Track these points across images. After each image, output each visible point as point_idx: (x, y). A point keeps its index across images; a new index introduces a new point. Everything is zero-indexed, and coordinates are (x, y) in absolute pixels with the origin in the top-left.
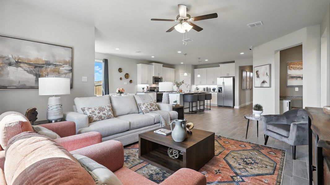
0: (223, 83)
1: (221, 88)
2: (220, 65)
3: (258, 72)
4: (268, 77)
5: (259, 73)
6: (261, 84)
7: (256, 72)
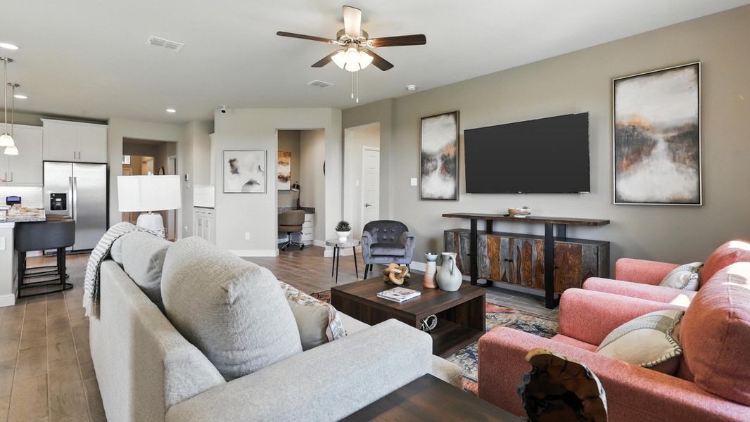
0: (73, 181)
1: (63, 196)
2: (42, 120)
3: (234, 163)
4: (261, 173)
5: (236, 164)
6: (243, 187)
7: (229, 160)
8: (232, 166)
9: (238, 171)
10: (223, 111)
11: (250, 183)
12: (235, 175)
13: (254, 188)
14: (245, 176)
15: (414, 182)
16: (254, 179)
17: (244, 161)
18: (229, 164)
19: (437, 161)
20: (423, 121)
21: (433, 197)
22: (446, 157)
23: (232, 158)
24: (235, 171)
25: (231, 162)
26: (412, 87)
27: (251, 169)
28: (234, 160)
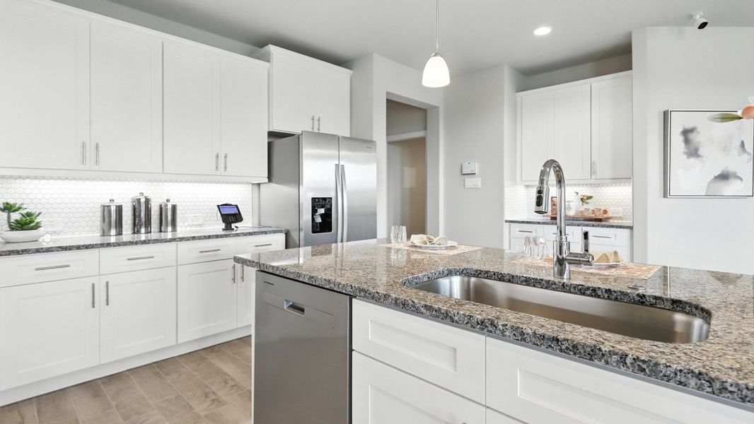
4: (745, 158)
5: (696, 139)
7: (680, 129)
8: (687, 141)
9: (700, 152)
10: (703, 26)
11: (724, 177)
12: (693, 160)
13: (732, 188)
14: (713, 162)
16: (731, 168)
17: (711, 131)
18: (681, 138)
23: (688, 126)
24: (693, 152)
25: (686, 133)
27: (725, 149)
28: (692, 130)
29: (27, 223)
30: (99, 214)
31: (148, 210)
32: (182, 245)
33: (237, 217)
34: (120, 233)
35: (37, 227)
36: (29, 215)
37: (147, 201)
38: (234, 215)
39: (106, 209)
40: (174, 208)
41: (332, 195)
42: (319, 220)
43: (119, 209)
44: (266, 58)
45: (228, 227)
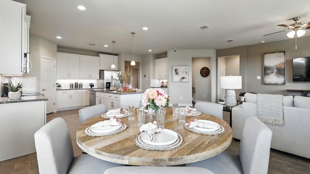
0: (112, 77)
2: (100, 54)
4: (187, 74)
5: (178, 71)
6: (180, 80)
7: (174, 69)
8: (176, 71)
9: (178, 73)
10: (175, 51)
11: (183, 78)
12: (177, 75)
13: (184, 80)
14: (181, 75)
15: (259, 78)
16: (184, 77)
17: (181, 69)
18: (175, 71)
19: (273, 70)
20: (265, 55)
21: (271, 83)
22: (279, 68)
23: (176, 69)
24: (177, 73)
25: (176, 70)
26: (263, 42)
27: (183, 73)
28: (177, 69)
29: (59, 86)
30: (69, 85)
31: (77, 84)
32: (83, 90)
33: (93, 86)
34: (73, 88)
35: (61, 87)
36: (60, 85)
37: (77, 83)
38: (92, 85)
39: (71, 84)
40: (82, 84)
41: (110, 82)
42: (108, 86)
43: (73, 84)
44: (99, 56)
45: (91, 88)
